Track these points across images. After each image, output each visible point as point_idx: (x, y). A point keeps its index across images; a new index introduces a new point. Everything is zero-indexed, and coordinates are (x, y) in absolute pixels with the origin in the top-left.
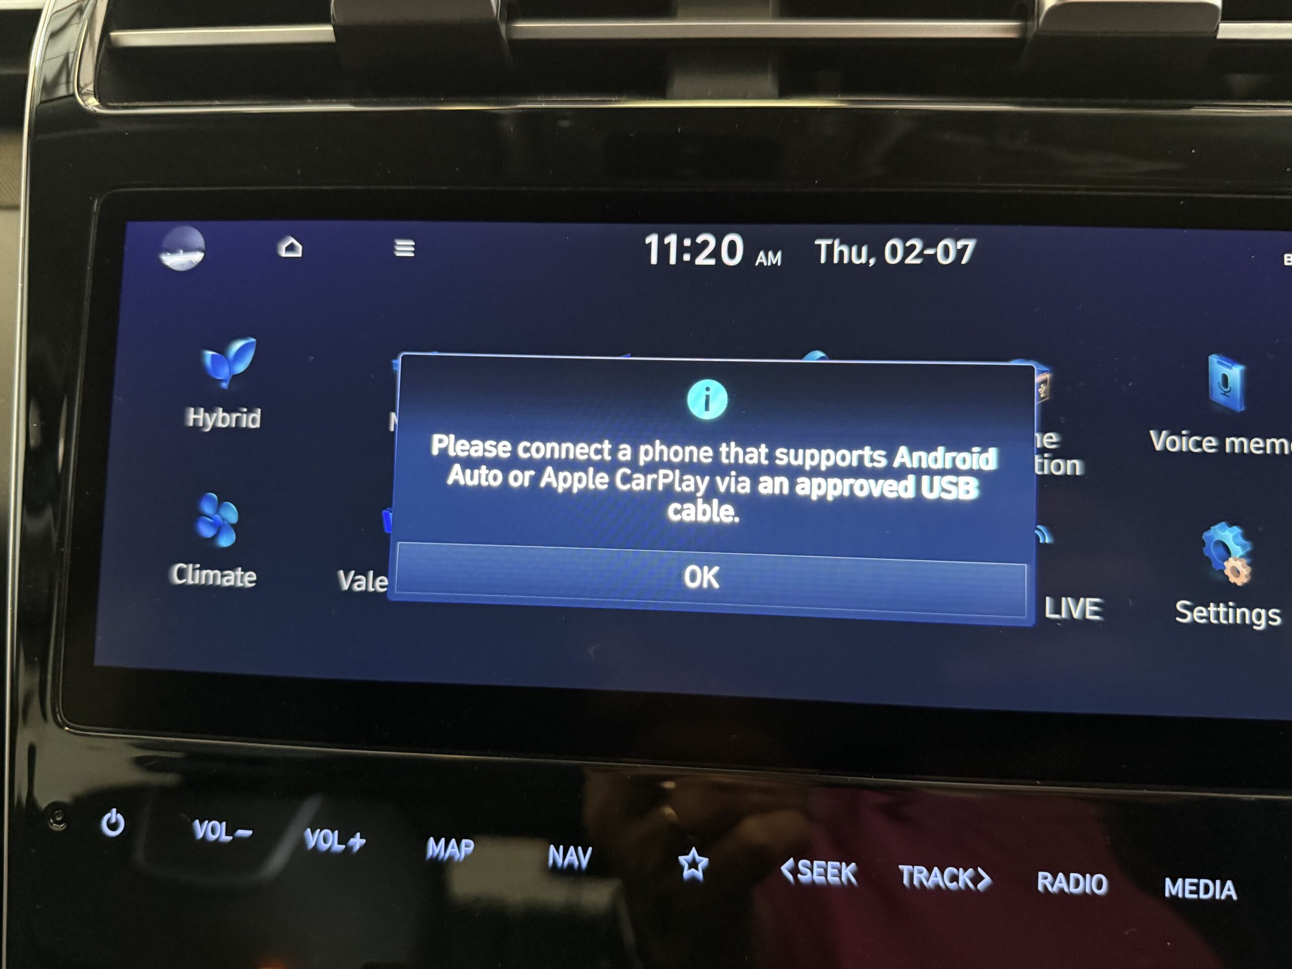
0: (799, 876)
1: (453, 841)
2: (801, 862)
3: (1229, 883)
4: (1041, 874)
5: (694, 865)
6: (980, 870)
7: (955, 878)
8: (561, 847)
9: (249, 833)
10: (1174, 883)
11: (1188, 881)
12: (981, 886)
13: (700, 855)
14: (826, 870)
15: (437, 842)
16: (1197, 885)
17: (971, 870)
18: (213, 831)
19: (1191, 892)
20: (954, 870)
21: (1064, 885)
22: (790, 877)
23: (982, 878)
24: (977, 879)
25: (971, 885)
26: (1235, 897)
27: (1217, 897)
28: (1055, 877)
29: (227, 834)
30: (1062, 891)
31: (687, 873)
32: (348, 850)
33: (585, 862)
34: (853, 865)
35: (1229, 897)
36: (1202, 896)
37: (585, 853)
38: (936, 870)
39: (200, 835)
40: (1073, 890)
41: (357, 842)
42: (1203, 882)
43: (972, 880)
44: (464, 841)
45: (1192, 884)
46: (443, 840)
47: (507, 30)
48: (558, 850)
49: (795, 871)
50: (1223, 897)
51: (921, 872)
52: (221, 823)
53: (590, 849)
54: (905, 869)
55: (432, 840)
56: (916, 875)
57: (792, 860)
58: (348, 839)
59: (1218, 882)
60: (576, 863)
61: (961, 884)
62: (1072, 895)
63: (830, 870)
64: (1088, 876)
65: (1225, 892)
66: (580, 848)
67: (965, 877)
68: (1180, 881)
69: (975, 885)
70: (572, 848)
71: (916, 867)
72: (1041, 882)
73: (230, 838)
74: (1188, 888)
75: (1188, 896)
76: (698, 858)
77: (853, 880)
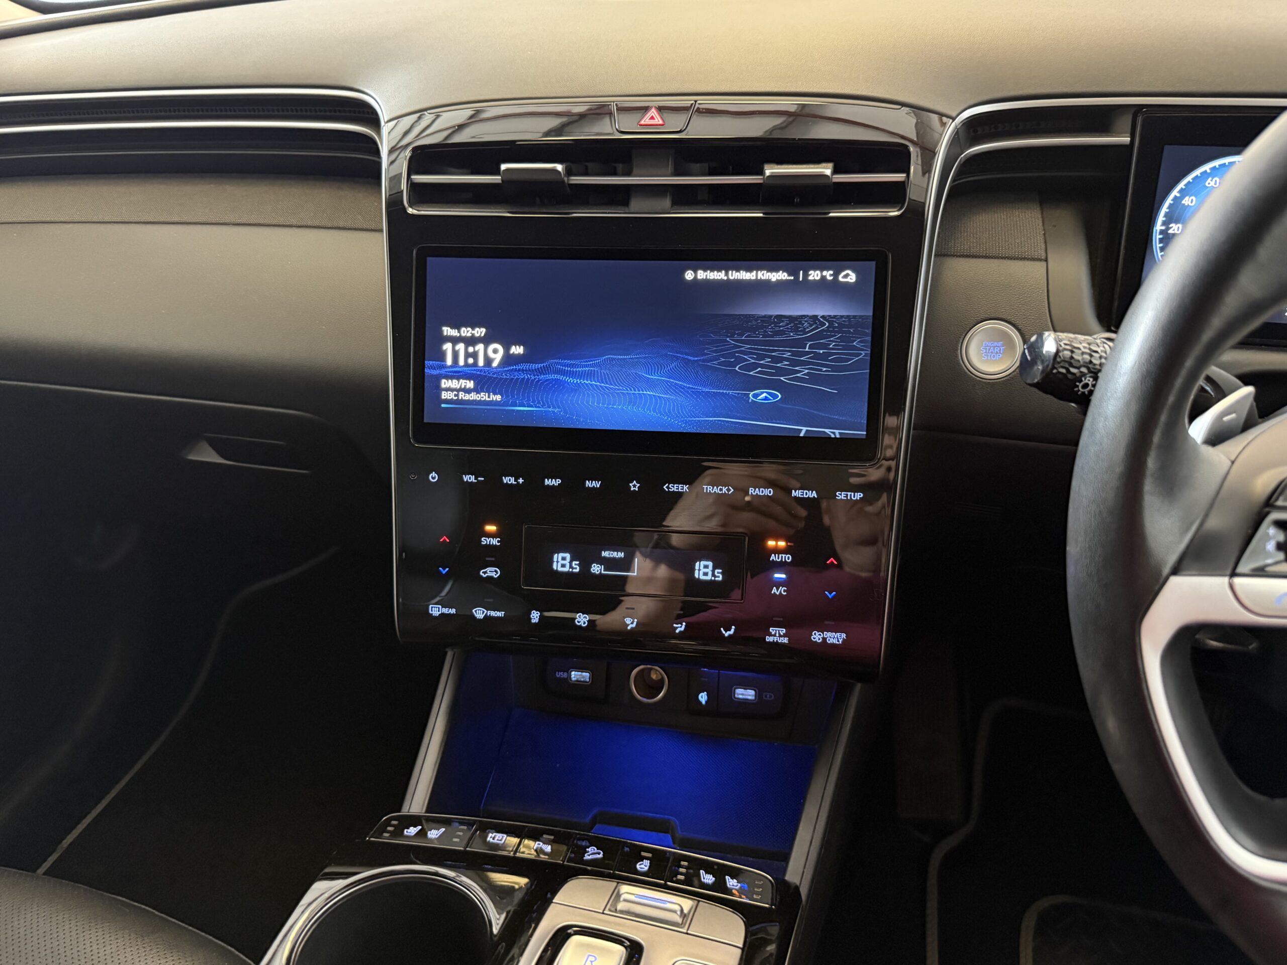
0: (670, 490)
1: (554, 480)
2: (670, 485)
3: (814, 492)
4: (750, 489)
5: (634, 486)
6: (730, 487)
7: (721, 490)
8: (590, 481)
9: (483, 479)
10: (795, 492)
11: (800, 491)
12: (730, 493)
13: (637, 483)
14: (678, 487)
15: (548, 480)
16: (803, 492)
17: (727, 488)
18: (470, 478)
19: (801, 495)
20: (721, 487)
21: (758, 492)
22: (667, 490)
23: (730, 490)
24: (728, 490)
25: (727, 492)
26: (816, 497)
27: (810, 496)
28: (755, 490)
29: (475, 480)
30: (757, 494)
31: (632, 489)
32: (518, 483)
33: (598, 486)
34: (688, 486)
35: (814, 497)
36: (805, 496)
37: (598, 483)
38: (715, 487)
39: (465, 480)
40: (761, 494)
41: (521, 481)
42: (805, 491)
43: (726, 490)
44: (557, 480)
45: (801, 492)
46: (550, 480)
47: (568, 180)
48: (589, 482)
49: (668, 487)
50: (812, 497)
51: (710, 488)
52: (472, 475)
53: (600, 482)
54: (705, 487)
55: (546, 480)
56: (709, 489)
57: (667, 485)
58: (517, 480)
59: (810, 492)
60: (595, 486)
61: (724, 492)
62: (760, 495)
63: (680, 488)
64: (766, 489)
65: (813, 495)
66: (597, 482)
67: (725, 490)
68: (797, 491)
69: (728, 492)
70: (594, 482)
71: (709, 487)
72: (750, 491)
73: (476, 481)
74: (800, 493)
75: (800, 496)
76: (636, 484)
77: (688, 491)
